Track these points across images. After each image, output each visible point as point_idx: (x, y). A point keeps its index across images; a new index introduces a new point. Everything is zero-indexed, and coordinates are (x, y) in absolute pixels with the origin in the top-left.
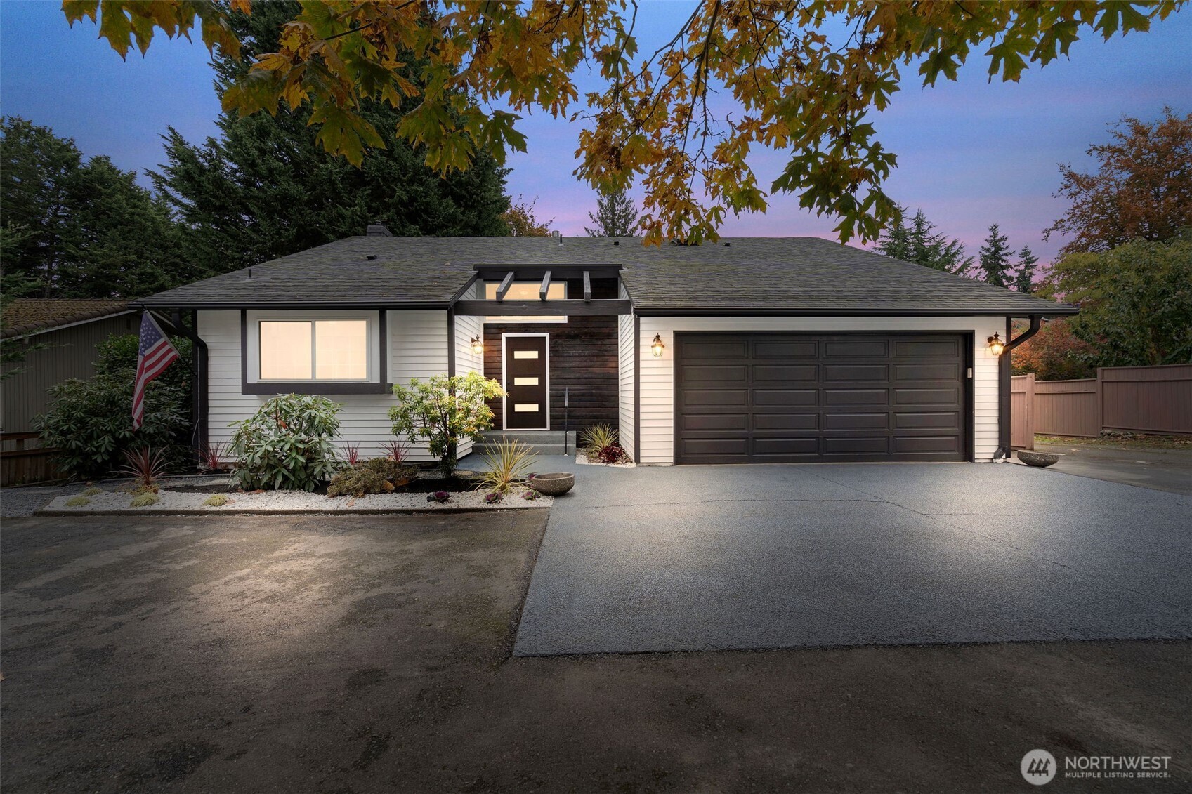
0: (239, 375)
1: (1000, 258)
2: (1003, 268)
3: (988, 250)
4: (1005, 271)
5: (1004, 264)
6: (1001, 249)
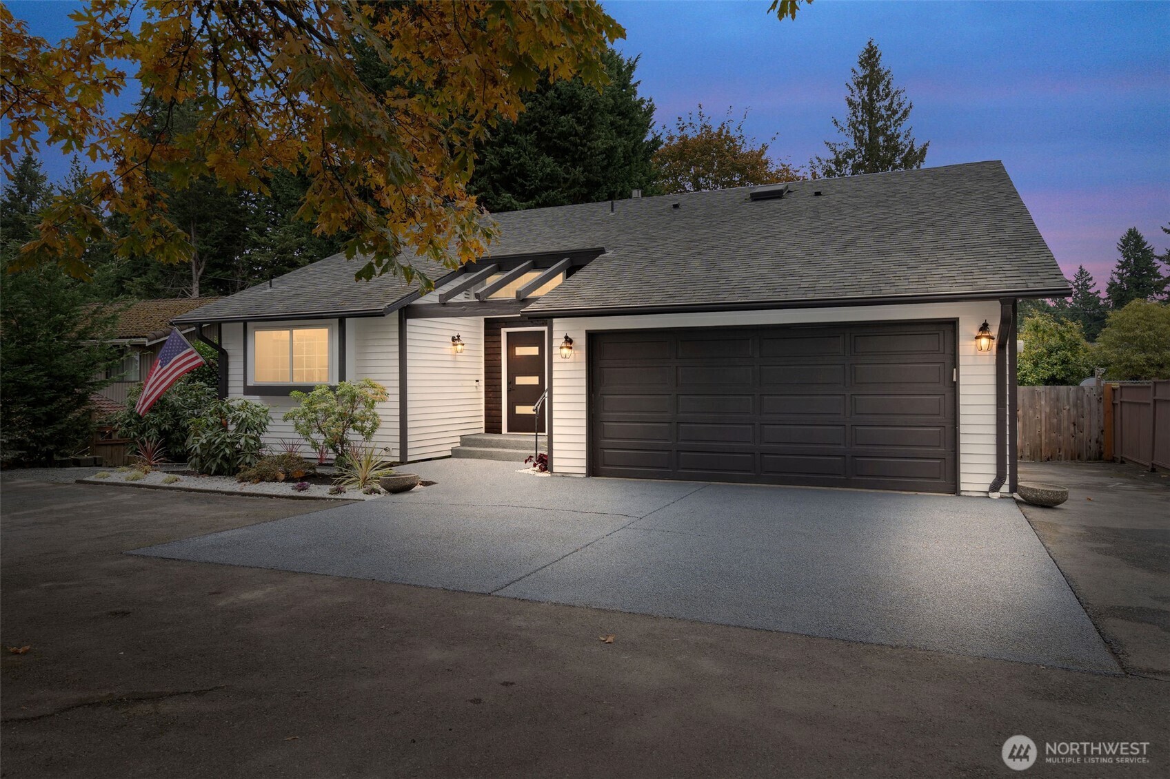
0: (242, 378)
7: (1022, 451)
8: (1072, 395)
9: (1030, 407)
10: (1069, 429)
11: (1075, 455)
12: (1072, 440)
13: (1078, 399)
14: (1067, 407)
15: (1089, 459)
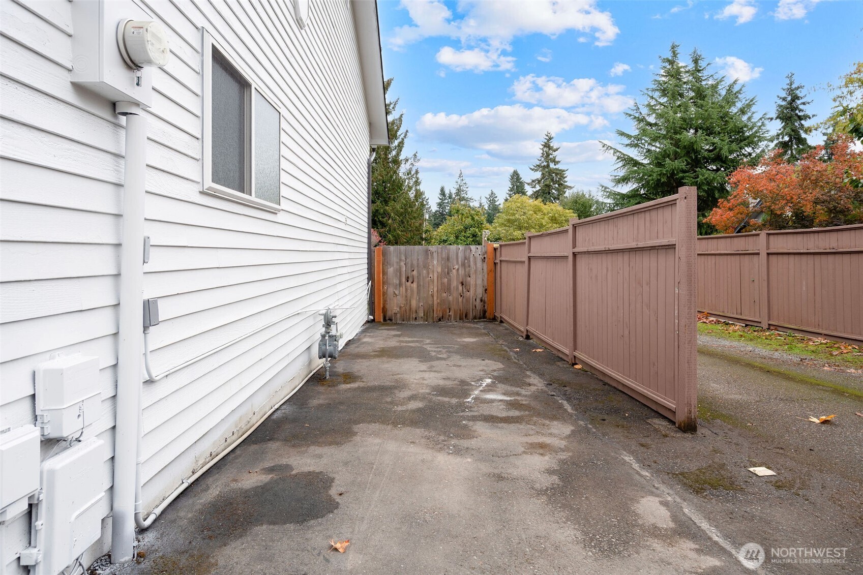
1: (797, 108)
2: (800, 118)
3: (784, 99)
4: (803, 122)
5: (800, 114)
6: (798, 98)
7: (416, 312)
8: (461, 255)
9: (424, 267)
10: (457, 288)
11: (463, 314)
12: (460, 299)
13: (465, 258)
14: (456, 267)
15: (475, 318)
